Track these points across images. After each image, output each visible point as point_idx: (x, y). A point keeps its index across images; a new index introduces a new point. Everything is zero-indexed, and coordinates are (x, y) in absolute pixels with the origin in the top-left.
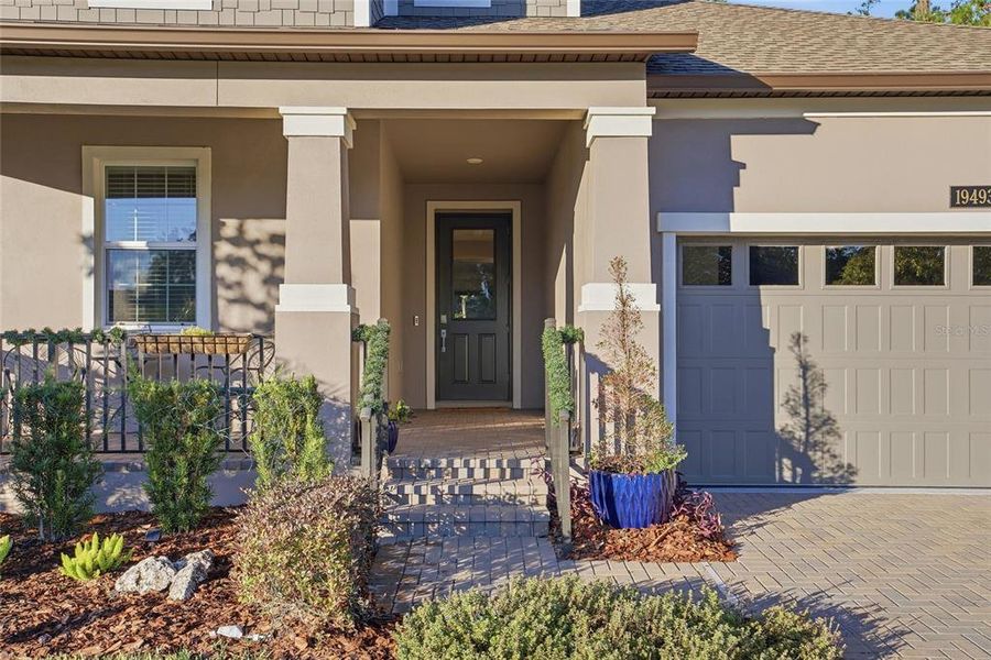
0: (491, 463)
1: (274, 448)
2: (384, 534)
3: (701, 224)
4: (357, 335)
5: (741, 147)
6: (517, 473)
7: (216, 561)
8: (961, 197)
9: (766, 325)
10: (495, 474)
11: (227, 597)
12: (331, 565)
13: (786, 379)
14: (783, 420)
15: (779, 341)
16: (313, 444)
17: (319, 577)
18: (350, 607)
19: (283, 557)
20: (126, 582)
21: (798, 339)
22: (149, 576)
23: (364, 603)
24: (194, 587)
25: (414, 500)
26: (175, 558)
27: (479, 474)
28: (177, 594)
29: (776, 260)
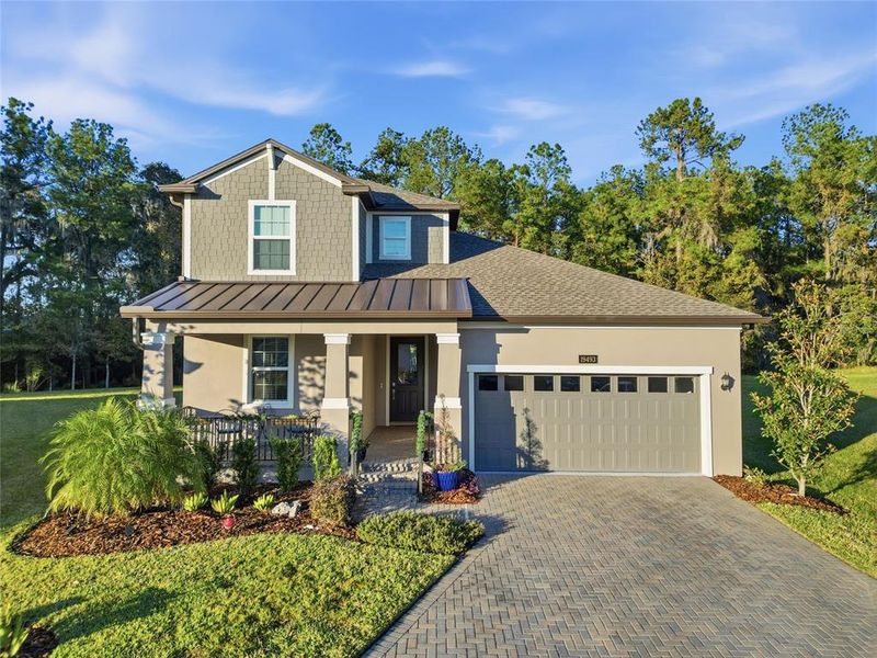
0: (400, 465)
1: (321, 463)
2: (359, 492)
3: (484, 369)
4: (351, 416)
5: (500, 338)
6: (410, 469)
7: (303, 504)
8: (583, 359)
9: (512, 405)
10: (402, 469)
11: (308, 516)
12: (339, 507)
13: (521, 427)
14: (520, 442)
15: (518, 412)
16: (334, 462)
17: (336, 511)
18: (345, 520)
19: (326, 505)
20: (275, 511)
21: (526, 410)
22: (282, 509)
23: (349, 519)
24: (297, 513)
25: (370, 480)
26: (290, 503)
27: (396, 469)
28: (292, 515)
29: (515, 382)
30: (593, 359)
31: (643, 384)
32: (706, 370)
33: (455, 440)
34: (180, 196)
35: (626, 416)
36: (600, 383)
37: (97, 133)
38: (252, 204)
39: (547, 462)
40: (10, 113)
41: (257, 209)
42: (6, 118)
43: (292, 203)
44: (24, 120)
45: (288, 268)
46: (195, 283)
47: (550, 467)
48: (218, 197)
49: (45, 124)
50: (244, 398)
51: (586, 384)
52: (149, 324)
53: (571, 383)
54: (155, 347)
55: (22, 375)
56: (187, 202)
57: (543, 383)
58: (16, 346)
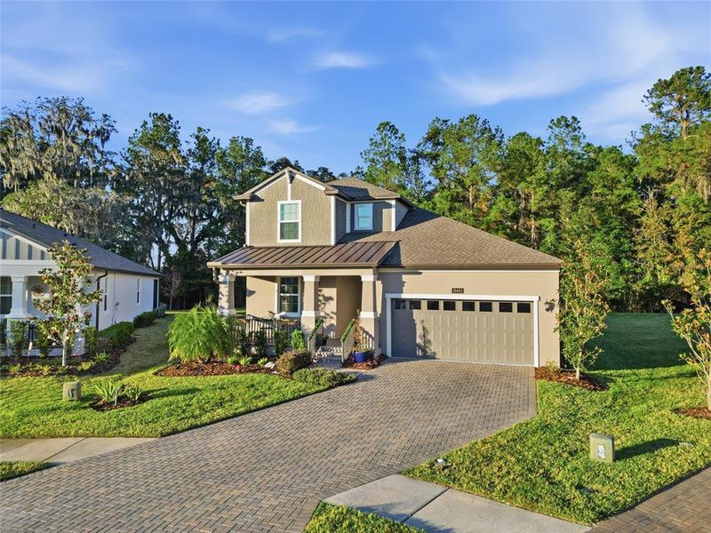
3: (396, 296)
5: (405, 278)
8: (455, 291)
9: (414, 318)
13: (419, 331)
14: (418, 341)
15: (418, 322)
21: (423, 321)
22: (269, 365)
29: (416, 304)
30: (461, 291)
31: (496, 307)
32: (535, 299)
33: (370, 336)
34: (245, 201)
35: (485, 326)
36: (469, 306)
37: (244, 145)
38: (279, 203)
39: (435, 353)
40: (197, 137)
41: (282, 206)
42: (195, 140)
43: (300, 202)
44: (205, 140)
45: (297, 238)
46: (251, 247)
47: (437, 357)
48: (263, 200)
49: (216, 142)
50: (276, 311)
51: (459, 306)
52: (222, 271)
53: (449, 305)
54: (224, 283)
55: (203, 300)
56: (248, 204)
57: (433, 305)
58: (199, 280)
